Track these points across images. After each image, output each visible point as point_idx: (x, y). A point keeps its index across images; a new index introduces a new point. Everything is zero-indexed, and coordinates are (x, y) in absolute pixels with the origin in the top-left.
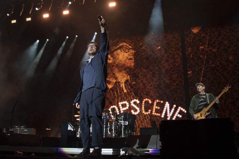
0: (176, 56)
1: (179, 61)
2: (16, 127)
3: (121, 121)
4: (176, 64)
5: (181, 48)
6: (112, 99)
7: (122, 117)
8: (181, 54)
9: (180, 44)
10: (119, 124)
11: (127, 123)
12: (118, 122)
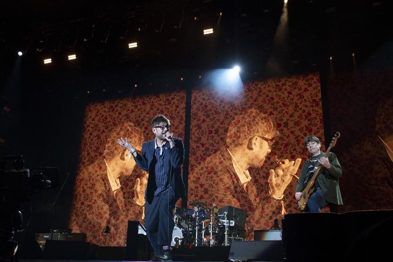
0: (313, 115)
1: (319, 123)
2: (55, 231)
3: (223, 220)
4: (312, 127)
5: (321, 102)
6: (210, 185)
7: (224, 214)
8: (322, 112)
9: (320, 95)
10: (220, 224)
11: (233, 223)
12: (218, 221)
